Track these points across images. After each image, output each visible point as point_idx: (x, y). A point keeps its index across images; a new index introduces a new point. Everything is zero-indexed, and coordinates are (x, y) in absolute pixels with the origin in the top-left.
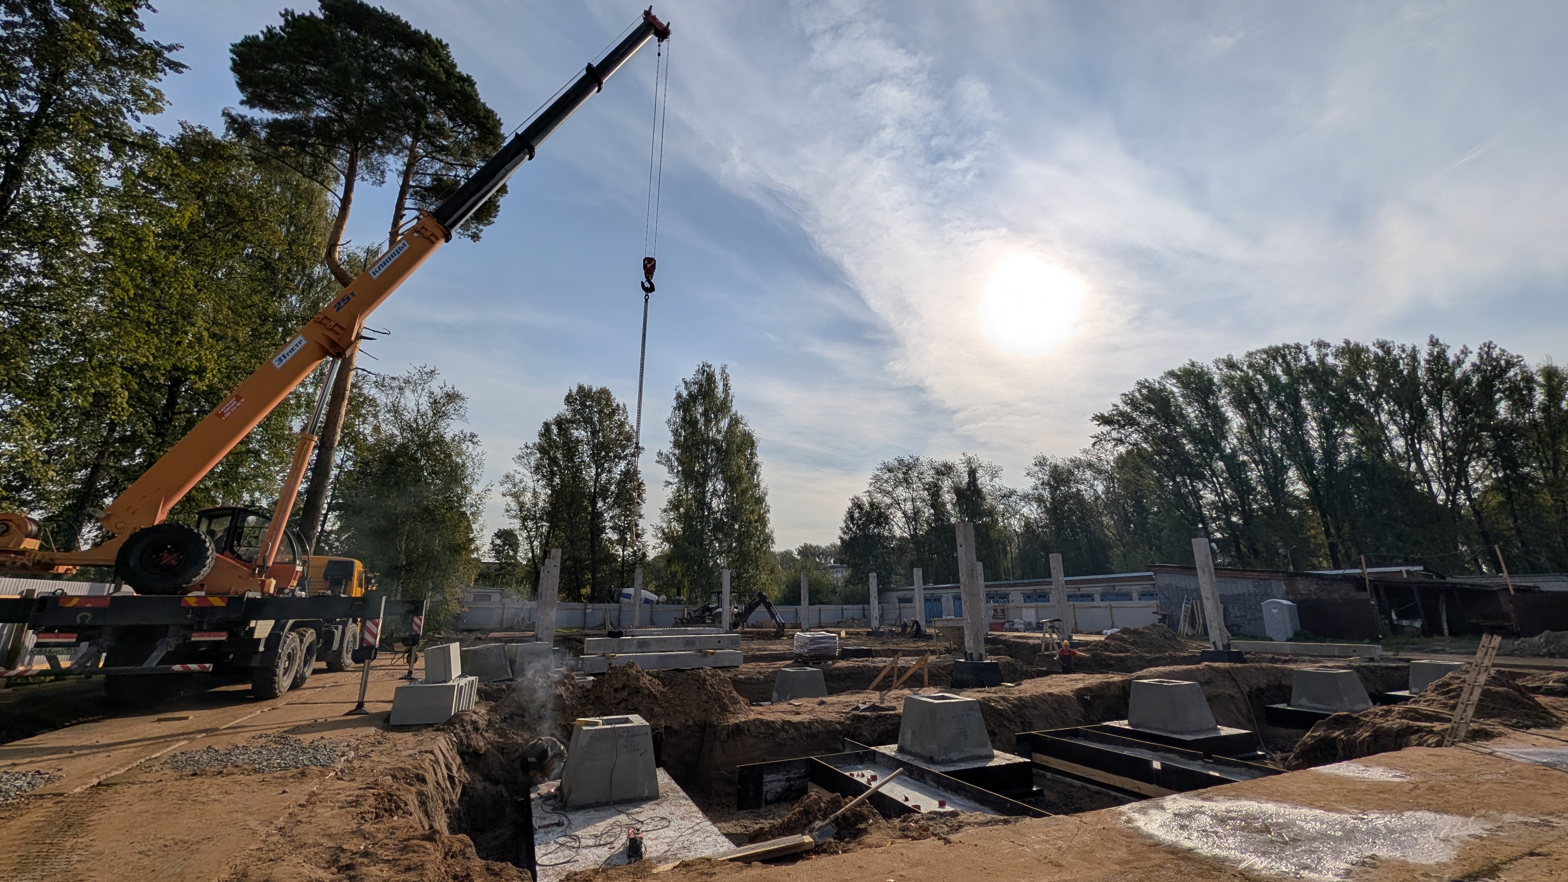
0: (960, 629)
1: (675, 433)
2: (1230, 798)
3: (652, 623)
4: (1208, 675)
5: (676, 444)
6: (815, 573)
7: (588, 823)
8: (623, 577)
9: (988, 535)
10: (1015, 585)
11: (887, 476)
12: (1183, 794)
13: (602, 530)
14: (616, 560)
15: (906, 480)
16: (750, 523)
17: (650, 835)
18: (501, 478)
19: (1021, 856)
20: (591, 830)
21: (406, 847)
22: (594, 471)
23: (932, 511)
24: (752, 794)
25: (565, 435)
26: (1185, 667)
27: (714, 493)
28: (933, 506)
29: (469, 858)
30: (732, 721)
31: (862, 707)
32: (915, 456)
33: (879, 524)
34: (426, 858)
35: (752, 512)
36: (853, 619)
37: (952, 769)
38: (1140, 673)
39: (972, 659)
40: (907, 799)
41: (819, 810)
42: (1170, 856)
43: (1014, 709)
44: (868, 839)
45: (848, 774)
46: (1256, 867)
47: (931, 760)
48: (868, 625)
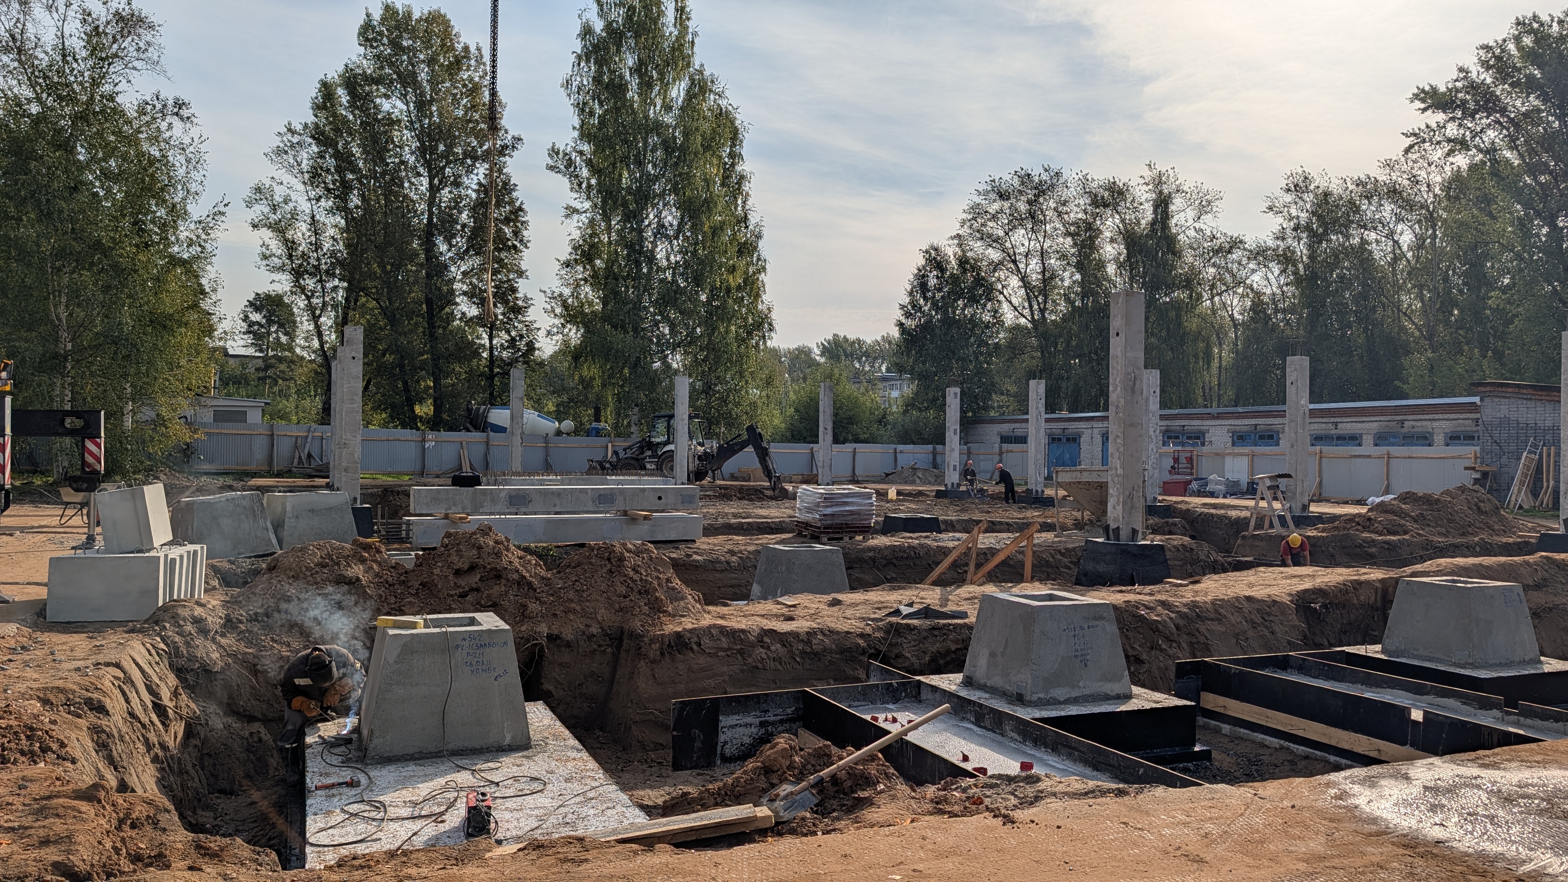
0: (1102, 487)
1: (582, 108)
2: (1530, 764)
3: (548, 468)
4: (1541, 574)
5: (585, 133)
6: (850, 389)
7: (403, 783)
8: (492, 385)
9: (1179, 325)
10: (1219, 416)
11: (996, 206)
12: (1448, 757)
13: (449, 298)
14: (477, 354)
15: (1032, 216)
16: (728, 290)
17: (510, 804)
18: (247, 193)
19: (1135, 844)
20: (407, 794)
21: (43, 809)
22: (425, 181)
23: (1078, 277)
24: (698, 744)
25: (364, 110)
26: (1503, 559)
27: (661, 231)
28: (1080, 267)
29: (164, 830)
30: (671, 627)
31: (905, 610)
32: (1055, 167)
33: (973, 300)
34: (78, 827)
35: (733, 270)
36: (914, 469)
37: (1054, 714)
38: (1418, 567)
39: (1117, 538)
40: (966, 758)
41: (791, 767)
42: (1401, 851)
43: (1181, 622)
44: (870, 814)
45: (868, 718)
46: (1550, 870)
47: (1020, 699)
48: (940, 478)
